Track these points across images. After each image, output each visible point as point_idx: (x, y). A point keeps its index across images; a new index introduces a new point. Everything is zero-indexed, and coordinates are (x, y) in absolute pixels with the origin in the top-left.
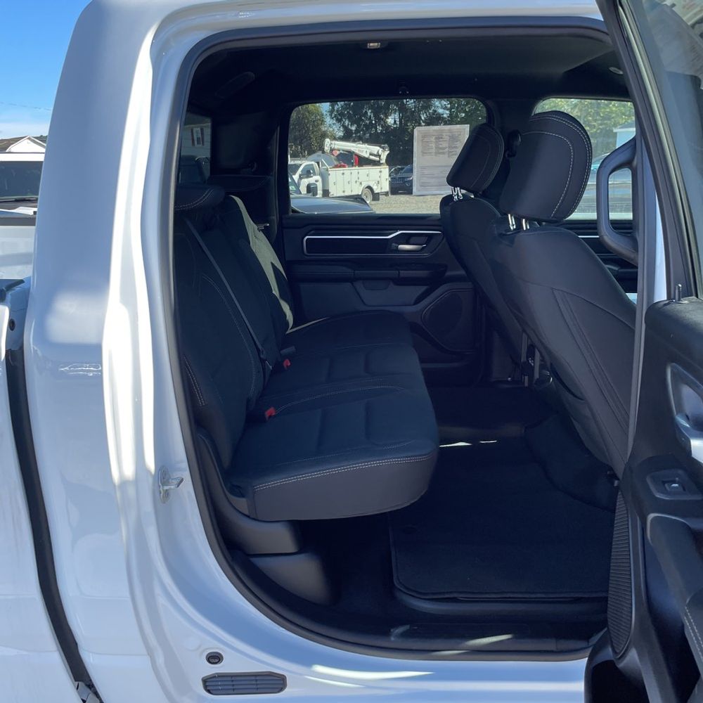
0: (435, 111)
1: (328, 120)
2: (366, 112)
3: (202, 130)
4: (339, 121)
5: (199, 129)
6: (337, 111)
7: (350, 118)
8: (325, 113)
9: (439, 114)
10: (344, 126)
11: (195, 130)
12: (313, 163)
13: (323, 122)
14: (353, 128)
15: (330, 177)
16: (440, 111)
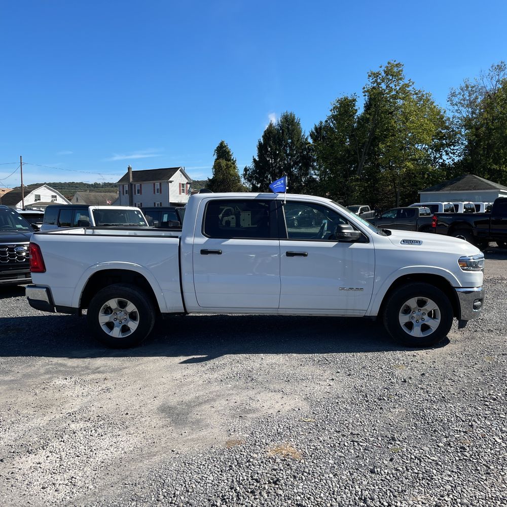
0: (311, 177)
1: (243, 180)
2: (267, 176)
3: (160, 184)
4: (249, 181)
5: (159, 184)
6: (249, 175)
7: (256, 179)
8: (240, 175)
9: (314, 178)
10: (252, 184)
11: (156, 184)
12: (231, 208)
13: (239, 181)
14: (259, 186)
15: (241, 216)
16: (314, 177)
